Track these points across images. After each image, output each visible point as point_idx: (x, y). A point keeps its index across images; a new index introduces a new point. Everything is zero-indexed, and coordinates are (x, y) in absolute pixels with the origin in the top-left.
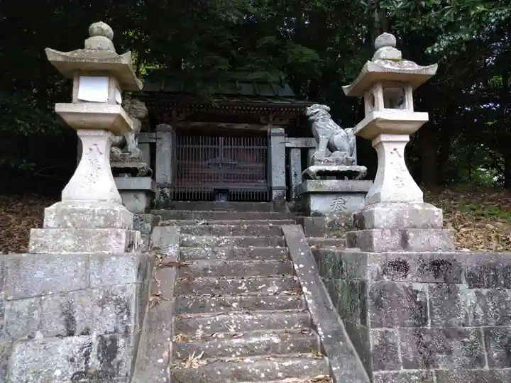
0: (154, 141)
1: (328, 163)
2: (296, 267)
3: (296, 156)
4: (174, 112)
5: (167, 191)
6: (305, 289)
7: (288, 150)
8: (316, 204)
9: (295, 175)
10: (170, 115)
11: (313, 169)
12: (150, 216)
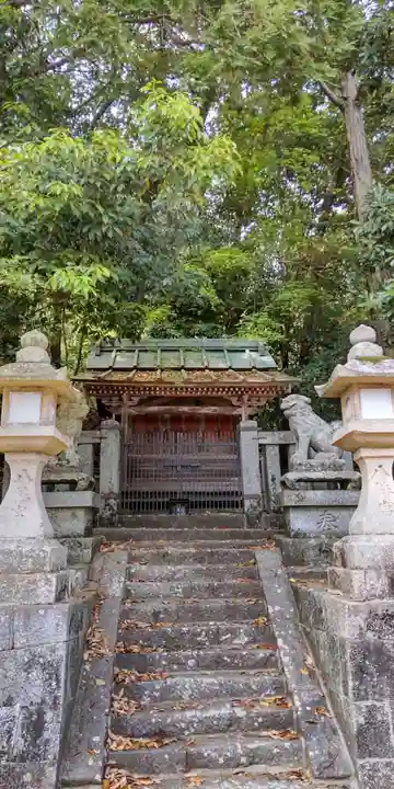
0: (98, 441)
1: (311, 468)
2: (271, 611)
3: (273, 455)
4: (125, 396)
5: (112, 502)
6: (280, 642)
7: (262, 448)
8: (298, 522)
9: (273, 480)
10: (121, 400)
11: (291, 476)
12: (89, 541)
